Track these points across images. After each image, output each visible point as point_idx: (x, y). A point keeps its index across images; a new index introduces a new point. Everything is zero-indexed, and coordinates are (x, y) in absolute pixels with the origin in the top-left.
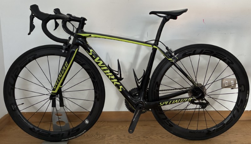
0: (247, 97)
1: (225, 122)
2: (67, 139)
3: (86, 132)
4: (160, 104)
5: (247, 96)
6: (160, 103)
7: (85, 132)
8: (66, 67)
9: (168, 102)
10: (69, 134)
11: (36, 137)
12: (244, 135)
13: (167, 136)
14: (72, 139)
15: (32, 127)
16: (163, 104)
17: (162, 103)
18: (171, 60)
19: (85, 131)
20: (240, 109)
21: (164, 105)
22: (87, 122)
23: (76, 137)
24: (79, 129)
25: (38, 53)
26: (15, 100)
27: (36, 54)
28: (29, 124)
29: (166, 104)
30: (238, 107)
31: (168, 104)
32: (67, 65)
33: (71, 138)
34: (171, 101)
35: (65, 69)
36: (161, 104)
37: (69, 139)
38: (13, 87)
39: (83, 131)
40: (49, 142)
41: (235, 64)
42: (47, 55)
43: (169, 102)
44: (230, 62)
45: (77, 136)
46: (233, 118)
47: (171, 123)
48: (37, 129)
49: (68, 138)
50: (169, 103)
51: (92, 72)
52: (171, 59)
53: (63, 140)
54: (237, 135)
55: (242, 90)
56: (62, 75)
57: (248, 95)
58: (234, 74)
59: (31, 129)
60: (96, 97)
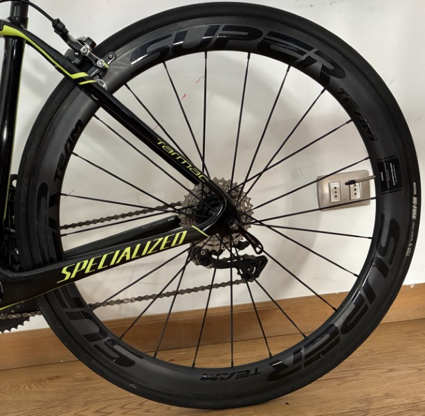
0: (414, 211)
1: (338, 323)
4: (65, 275)
5: (412, 204)
6: (64, 271)
9: (92, 260)
12: (420, 370)
13: (122, 407)
16: (76, 270)
17: (71, 270)
18: (82, 79)
20: (390, 262)
21: (82, 275)
29: (87, 271)
30: (383, 255)
31: (95, 270)
34: (105, 256)
36: (68, 274)
41: (350, 76)
43: (98, 261)
44: (331, 67)
46: (367, 302)
47: (125, 352)
50: (100, 267)
52: (82, 75)
54: (391, 370)
55: (391, 182)
57: (415, 199)
58: (353, 119)
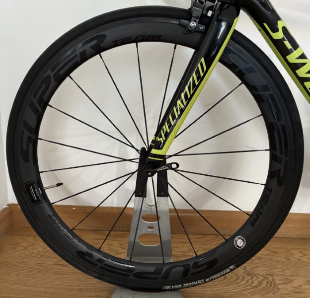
2: (179, 286)
3: (234, 269)
7: (231, 270)
8: (202, 75)
10: (186, 272)
11: (96, 277)
14: (194, 286)
15: (84, 248)
19: (232, 267)
22: (240, 243)
23: (205, 282)
24: (215, 262)
25: (110, 33)
26: (38, 173)
27: (104, 36)
28: (76, 241)
32: (205, 68)
33: (192, 283)
35: (197, 83)
37: (185, 285)
38: (33, 137)
39: (228, 267)
40: (131, 292)
42: (136, 40)
45: (207, 280)
48: (97, 255)
49: (182, 284)
51: (271, 96)
53: (168, 287)
56: (185, 103)
59: (81, 254)
60: (272, 174)
